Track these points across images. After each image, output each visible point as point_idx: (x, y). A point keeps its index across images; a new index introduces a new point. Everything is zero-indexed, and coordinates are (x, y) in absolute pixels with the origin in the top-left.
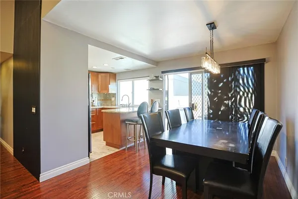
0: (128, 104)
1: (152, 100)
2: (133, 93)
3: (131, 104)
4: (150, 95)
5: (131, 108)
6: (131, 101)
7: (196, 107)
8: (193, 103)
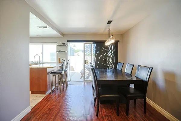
0: (39, 61)
1: (59, 58)
2: (42, 53)
3: (41, 61)
4: (57, 56)
5: (41, 64)
6: (41, 60)
7: (87, 62)
8: (86, 60)
